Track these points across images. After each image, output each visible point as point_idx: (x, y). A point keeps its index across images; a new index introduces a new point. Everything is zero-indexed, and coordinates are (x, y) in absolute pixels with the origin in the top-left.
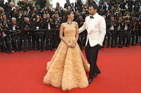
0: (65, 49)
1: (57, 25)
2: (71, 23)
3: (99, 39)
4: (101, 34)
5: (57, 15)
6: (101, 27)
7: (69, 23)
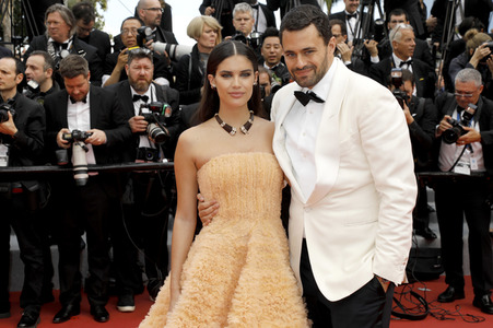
0: (210, 312)
1: (145, 133)
2: (248, 126)
3: (378, 242)
4: (385, 202)
5: (145, 61)
6: (377, 158)
7: (228, 129)
